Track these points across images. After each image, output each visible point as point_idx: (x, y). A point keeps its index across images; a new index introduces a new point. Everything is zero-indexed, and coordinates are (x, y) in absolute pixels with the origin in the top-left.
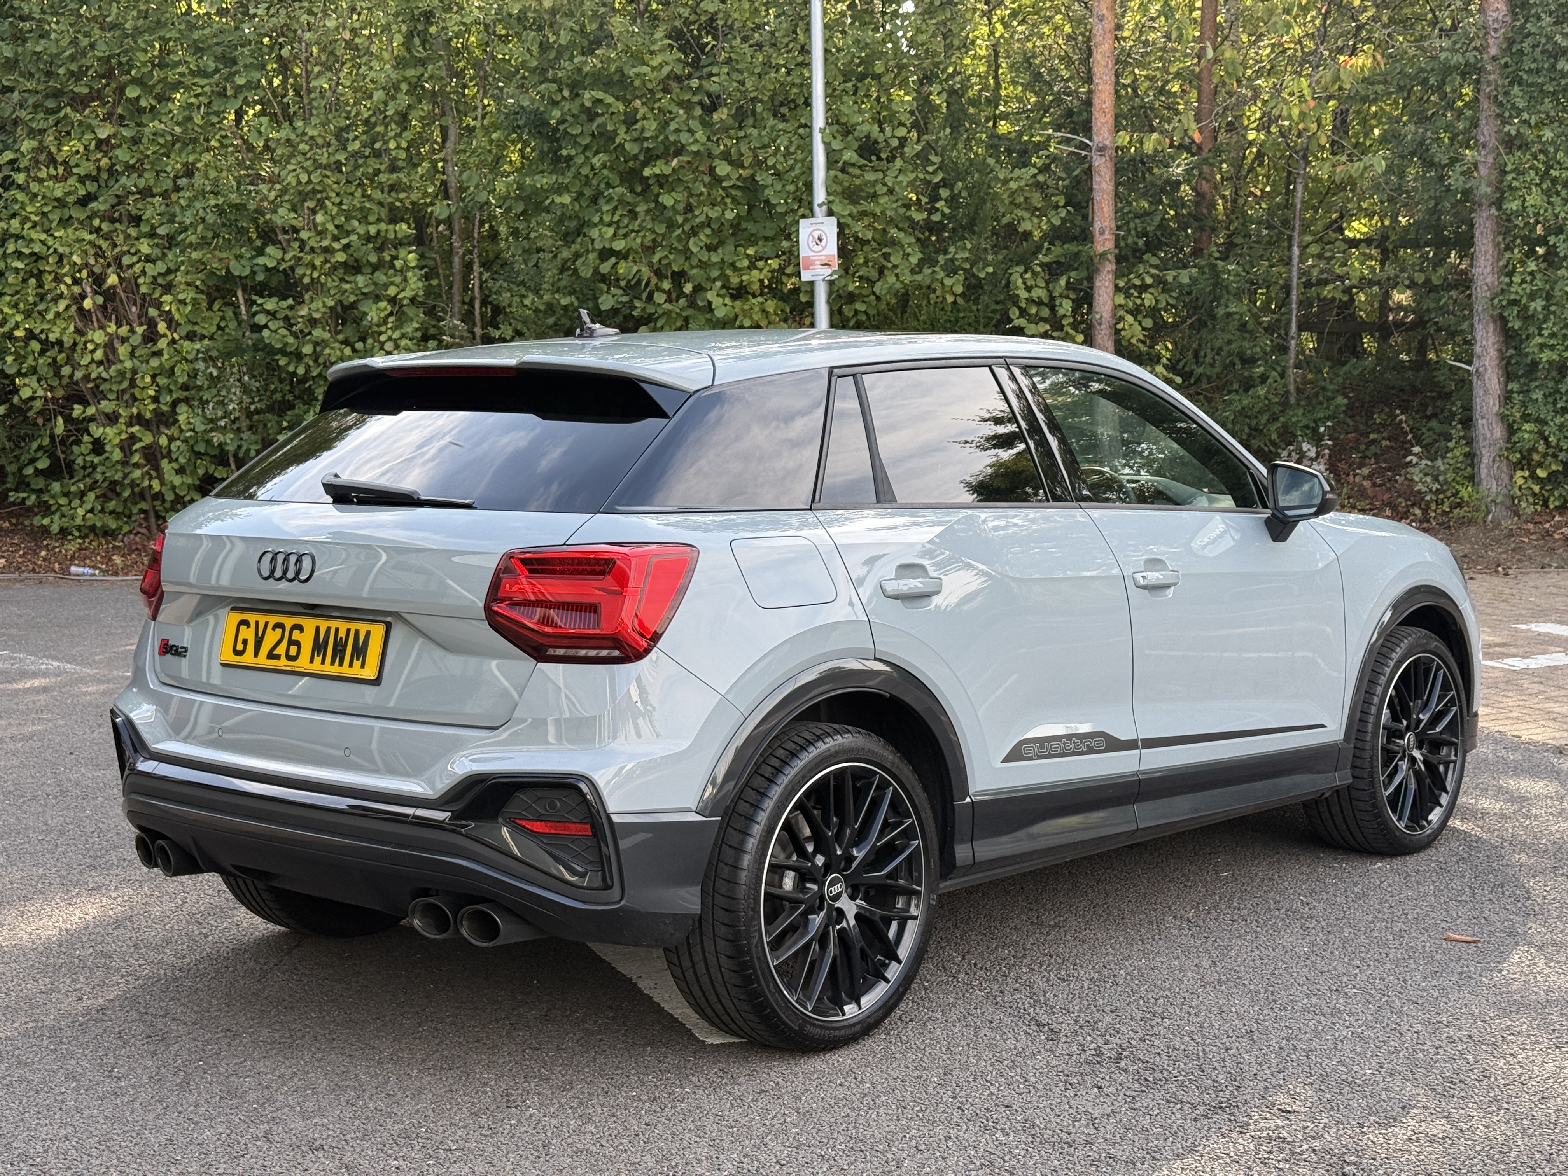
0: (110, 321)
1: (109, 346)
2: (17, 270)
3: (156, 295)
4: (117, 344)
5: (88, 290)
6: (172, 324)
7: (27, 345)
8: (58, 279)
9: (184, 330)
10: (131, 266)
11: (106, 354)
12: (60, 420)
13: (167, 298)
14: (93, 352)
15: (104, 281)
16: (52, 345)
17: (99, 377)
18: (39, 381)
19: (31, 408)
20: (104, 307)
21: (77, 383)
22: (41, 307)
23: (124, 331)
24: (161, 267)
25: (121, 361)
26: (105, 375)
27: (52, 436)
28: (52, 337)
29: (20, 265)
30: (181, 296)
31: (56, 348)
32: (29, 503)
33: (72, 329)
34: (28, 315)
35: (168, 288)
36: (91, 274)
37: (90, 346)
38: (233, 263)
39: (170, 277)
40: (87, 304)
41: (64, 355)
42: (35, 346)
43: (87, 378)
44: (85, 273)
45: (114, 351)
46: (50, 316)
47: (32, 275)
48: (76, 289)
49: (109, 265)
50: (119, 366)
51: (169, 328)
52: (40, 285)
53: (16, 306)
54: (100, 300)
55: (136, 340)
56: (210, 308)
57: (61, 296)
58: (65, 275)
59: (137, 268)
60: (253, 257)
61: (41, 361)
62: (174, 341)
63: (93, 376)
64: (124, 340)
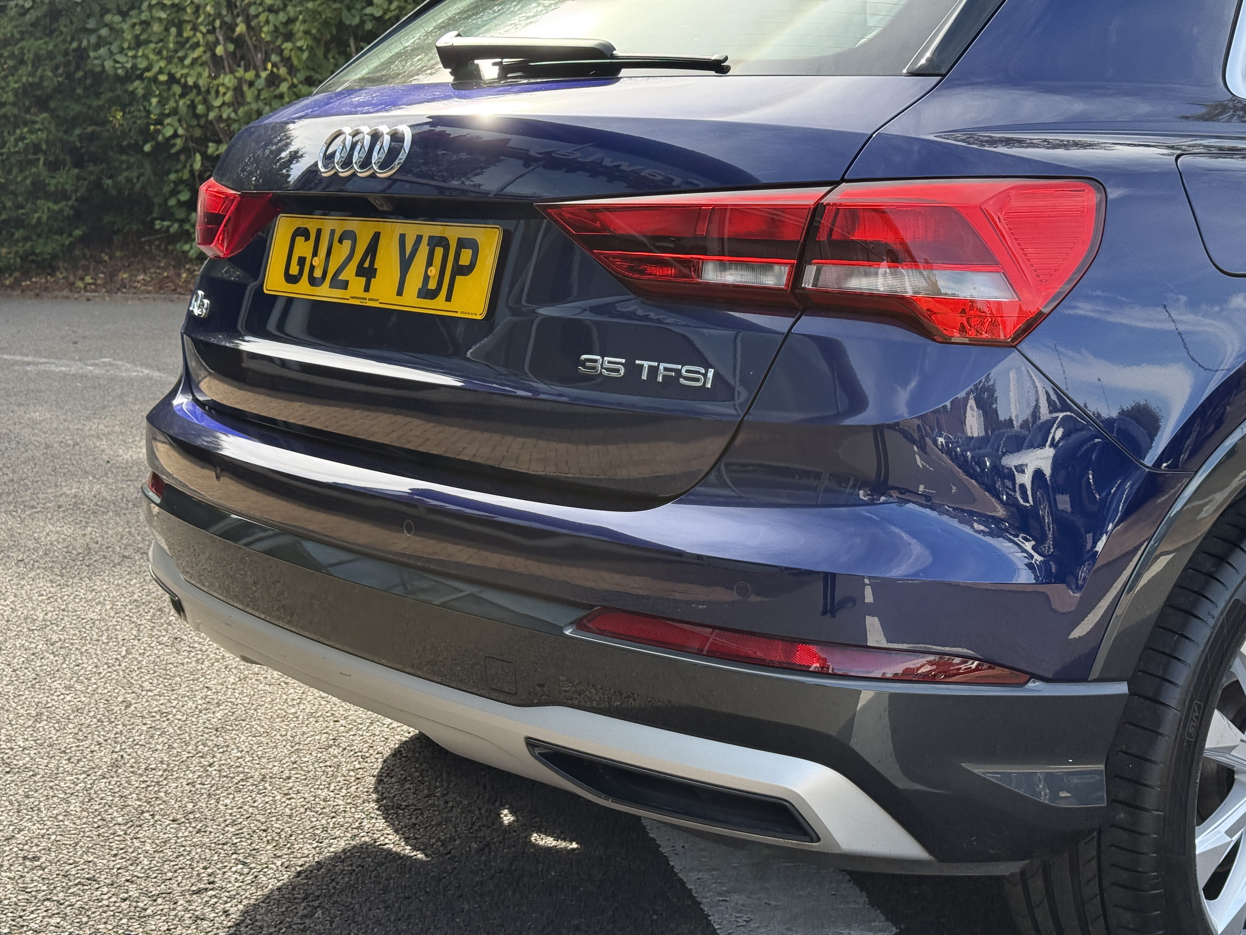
0: (239, 66)
1: (238, 90)
2: (160, 20)
3: (279, 42)
4: (245, 88)
5: (221, 38)
6: (292, 70)
7: (169, 89)
8: (195, 29)
9: (301, 76)
10: (257, 16)
11: (235, 96)
12: (198, 157)
13: (288, 46)
14: (224, 94)
15: (233, 31)
16: (191, 88)
17: (229, 118)
18: (180, 121)
19: (174, 145)
20: (233, 54)
21: (211, 122)
22: (180, 54)
23: (250, 75)
24: (282, 17)
25: (248, 103)
26: (233, 115)
27: (192, 172)
28: (190, 82)
29: (163, 15)
30: (299, 44)
31: (195, 91)
32: (172, 230)
33: (206, 74)
34: (169, 60)
35: (289, 37)
36: (223, 23)
37: (222, 90)
38: (345, 12)
39: (290, 27)
40: (219, 50)
41: (200, 98)
42: (177, 89)
43: (220, 118)
44: (218, 23)
45: (242, 94)
46: (187, 62)
47: (174, 25)
48: (211, 38)
49: (238, 15)
50: (246, 108)
51: (290, 73)
52: (180, 33)
53: (159, 53)
54: (231, 47)
55: (261, 83)
56: (325, 57)
57: (197, 45)
58: (201, 24)
59: (262, 18)
60: (363, 8)
61: (181, 103)
62: (293, 86)
63: (225, 116)
64: (251, 84)
